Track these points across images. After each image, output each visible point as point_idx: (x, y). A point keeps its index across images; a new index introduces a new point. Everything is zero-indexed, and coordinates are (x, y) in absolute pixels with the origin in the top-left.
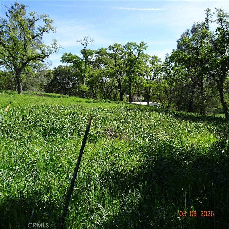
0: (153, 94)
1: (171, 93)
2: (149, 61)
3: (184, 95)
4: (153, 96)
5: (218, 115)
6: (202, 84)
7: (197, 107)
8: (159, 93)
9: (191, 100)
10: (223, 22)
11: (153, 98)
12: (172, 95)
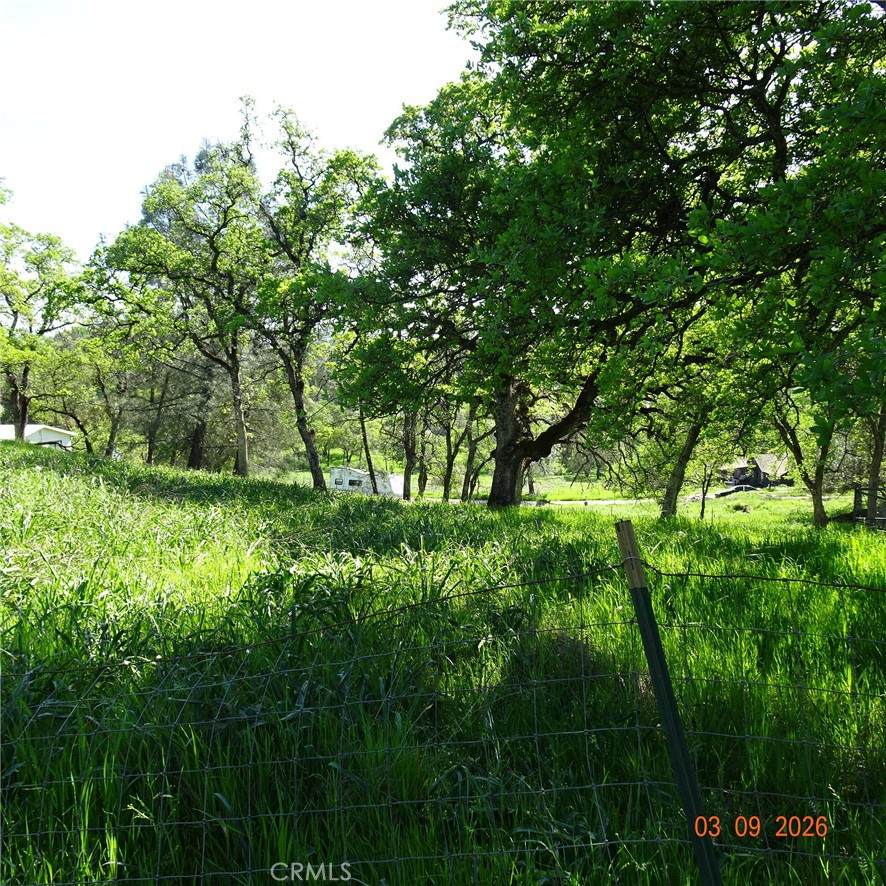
0: (41, 396)
1: (120, 392)
2: (24, 254)
3: (174, 402)
4: (42, 403)
5: (293, 474)
6: (236, 362)
7: (222, 448)
8: (68, 389)
9: (200, 423)
10: (299, 155)
11: (41, 409)
12: (124, 400)
